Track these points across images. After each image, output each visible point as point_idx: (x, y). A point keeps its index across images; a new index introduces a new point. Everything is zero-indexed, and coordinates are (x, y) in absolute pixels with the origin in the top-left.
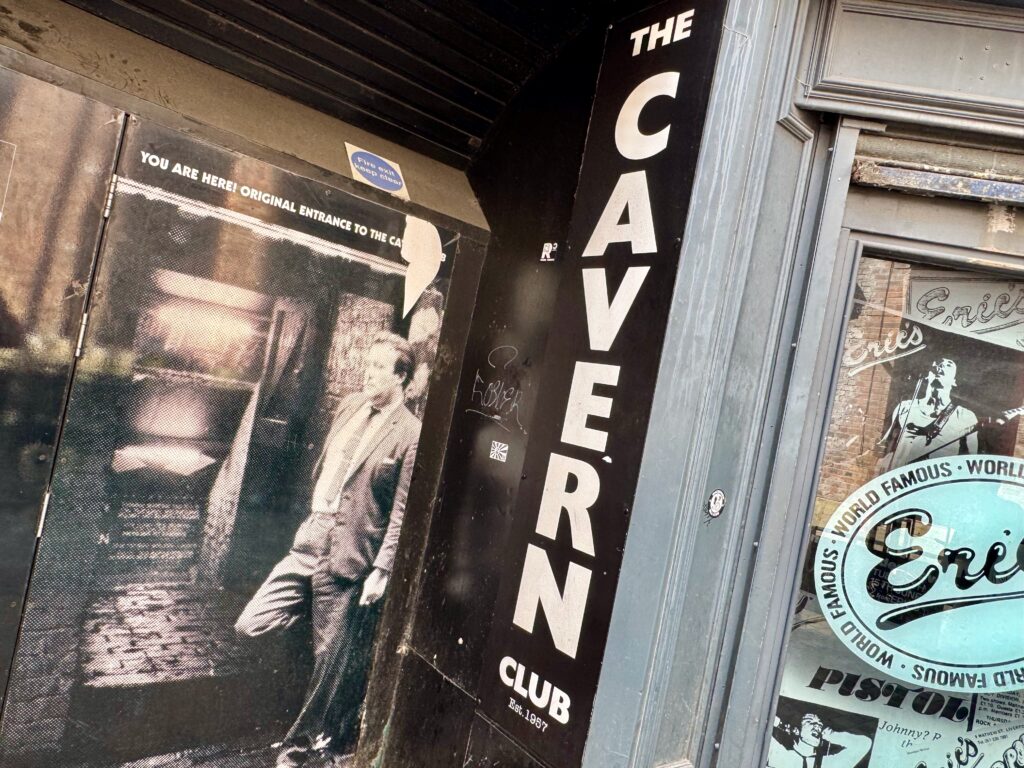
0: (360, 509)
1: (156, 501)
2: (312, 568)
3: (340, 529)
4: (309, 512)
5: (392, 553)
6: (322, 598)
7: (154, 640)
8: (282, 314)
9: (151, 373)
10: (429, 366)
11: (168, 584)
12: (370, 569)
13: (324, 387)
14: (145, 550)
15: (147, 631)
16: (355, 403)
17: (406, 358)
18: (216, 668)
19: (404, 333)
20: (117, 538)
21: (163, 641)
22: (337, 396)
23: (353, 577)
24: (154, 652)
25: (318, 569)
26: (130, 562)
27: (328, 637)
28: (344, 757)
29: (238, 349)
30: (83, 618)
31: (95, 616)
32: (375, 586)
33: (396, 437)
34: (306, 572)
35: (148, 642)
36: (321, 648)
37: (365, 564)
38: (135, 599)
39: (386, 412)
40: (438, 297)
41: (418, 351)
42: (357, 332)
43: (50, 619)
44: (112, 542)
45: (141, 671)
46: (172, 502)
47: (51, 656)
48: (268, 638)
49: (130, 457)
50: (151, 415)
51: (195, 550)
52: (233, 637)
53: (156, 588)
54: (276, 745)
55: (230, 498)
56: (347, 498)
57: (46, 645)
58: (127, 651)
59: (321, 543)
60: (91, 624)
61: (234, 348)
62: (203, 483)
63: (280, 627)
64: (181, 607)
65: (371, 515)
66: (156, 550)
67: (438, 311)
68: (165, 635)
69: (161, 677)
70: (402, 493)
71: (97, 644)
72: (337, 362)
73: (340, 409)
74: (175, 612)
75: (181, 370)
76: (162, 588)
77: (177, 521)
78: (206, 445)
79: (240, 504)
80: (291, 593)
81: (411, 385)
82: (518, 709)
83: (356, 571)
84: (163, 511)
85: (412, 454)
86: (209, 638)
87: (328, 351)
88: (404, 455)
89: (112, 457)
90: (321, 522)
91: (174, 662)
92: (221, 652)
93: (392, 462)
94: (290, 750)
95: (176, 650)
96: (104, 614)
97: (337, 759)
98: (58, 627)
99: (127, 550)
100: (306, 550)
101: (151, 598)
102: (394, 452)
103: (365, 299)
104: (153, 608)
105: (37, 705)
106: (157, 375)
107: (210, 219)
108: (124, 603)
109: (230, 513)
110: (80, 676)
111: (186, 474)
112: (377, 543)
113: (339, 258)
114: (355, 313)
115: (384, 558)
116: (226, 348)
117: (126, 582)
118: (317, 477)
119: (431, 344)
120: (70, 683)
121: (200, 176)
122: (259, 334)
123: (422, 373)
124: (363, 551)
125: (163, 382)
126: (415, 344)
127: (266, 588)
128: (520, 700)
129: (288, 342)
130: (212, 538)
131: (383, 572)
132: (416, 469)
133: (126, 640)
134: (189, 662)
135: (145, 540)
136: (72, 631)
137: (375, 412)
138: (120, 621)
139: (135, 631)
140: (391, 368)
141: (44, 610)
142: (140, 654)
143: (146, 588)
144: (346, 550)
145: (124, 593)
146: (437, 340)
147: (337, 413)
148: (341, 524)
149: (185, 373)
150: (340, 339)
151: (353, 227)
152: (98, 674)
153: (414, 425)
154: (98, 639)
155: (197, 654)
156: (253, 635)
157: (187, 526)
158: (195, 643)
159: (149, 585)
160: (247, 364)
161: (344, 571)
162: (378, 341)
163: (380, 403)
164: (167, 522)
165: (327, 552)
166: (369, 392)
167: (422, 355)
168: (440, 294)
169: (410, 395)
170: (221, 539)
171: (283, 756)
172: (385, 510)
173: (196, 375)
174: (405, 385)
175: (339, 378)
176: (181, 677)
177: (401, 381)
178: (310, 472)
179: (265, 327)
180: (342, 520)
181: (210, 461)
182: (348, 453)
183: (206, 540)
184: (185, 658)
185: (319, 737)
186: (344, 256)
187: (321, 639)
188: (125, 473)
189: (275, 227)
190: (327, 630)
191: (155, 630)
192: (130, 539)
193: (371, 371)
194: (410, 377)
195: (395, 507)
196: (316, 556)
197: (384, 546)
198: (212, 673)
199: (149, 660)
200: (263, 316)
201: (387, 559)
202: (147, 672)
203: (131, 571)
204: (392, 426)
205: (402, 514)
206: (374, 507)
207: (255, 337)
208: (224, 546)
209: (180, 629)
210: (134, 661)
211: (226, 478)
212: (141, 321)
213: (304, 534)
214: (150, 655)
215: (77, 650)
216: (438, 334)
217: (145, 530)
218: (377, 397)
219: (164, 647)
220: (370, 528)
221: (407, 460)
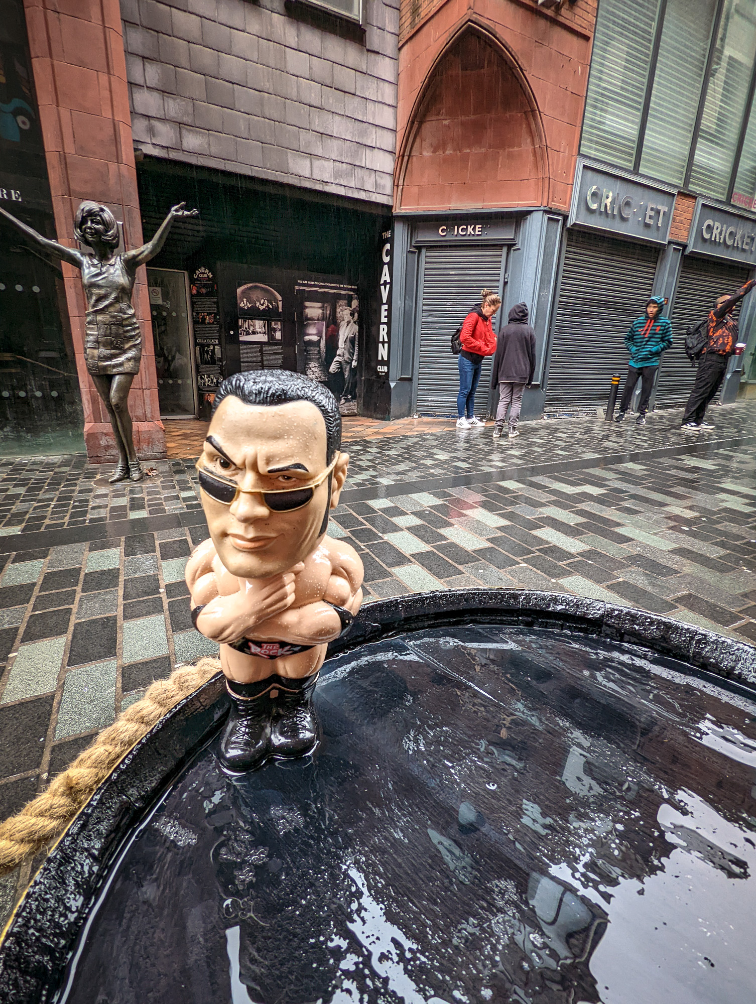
0: (349, 347)
2: (341, 359)
3: (345, 351)
5: (357, 356)
6: (344, 366)
8: (326, 307)
12: (353, 360)
16: (343, 324)
17: (352, 312)
23: (350, 361)
27: (347, 374)
32: (354, 364)
33: (353, 330)
36: (346, 376)
37: (351, 359)
39: (350, 325)
40: (357, 297)
54: (341, 395)
56: (345, 344)
59: (342, 354)
63: (337, 371)
65: (351, 348)
67: (357, 300)
70: (356, 342)
72: (338, 315)
73: (340, 325)
80: (338, 365)
82: (381, 374)
85: (357, 333)
90: (341, 350)
93: (353, 336)
94: (344, 397)
97: (353, 401)
100: (339, 355)
102: (353, 333)
107: (310, 290)
112: (353, 354)
115: (355, 358)
118: (339, 340)
121: (308, 282)
122: (323, 312)
124: (351, 356)
127: (333, 363)
129: (328, 312)
131: (356, 360)
132: (358, 337)
137: (348, 325)
140: (349, 315)
144: (347, 356)
151: (336, 285)
153: (356, 327)
156: (333, 373)
160: (322, 318)
161: (348, 360)
162: (346, 309)
163: (349, 322)
165: (343, 356)
166: (346, 321)
172: (354, 347)
174: (353, 318)
180: (345, 349)
182: (344, 335)
185: (349, 395)
186: (335, 292)
189: (322, 289)
193: (345, 316)
194: (354, 316)
195: (356, 346)
196: (341, 357)
197: (355, 354)
200: (322, 308)
204: (352, 328)
205: (357, 348)
206: (351, 346)
212: (304, 312)
213: (338, 352)
220: (351, 351)
221: (356, 335)
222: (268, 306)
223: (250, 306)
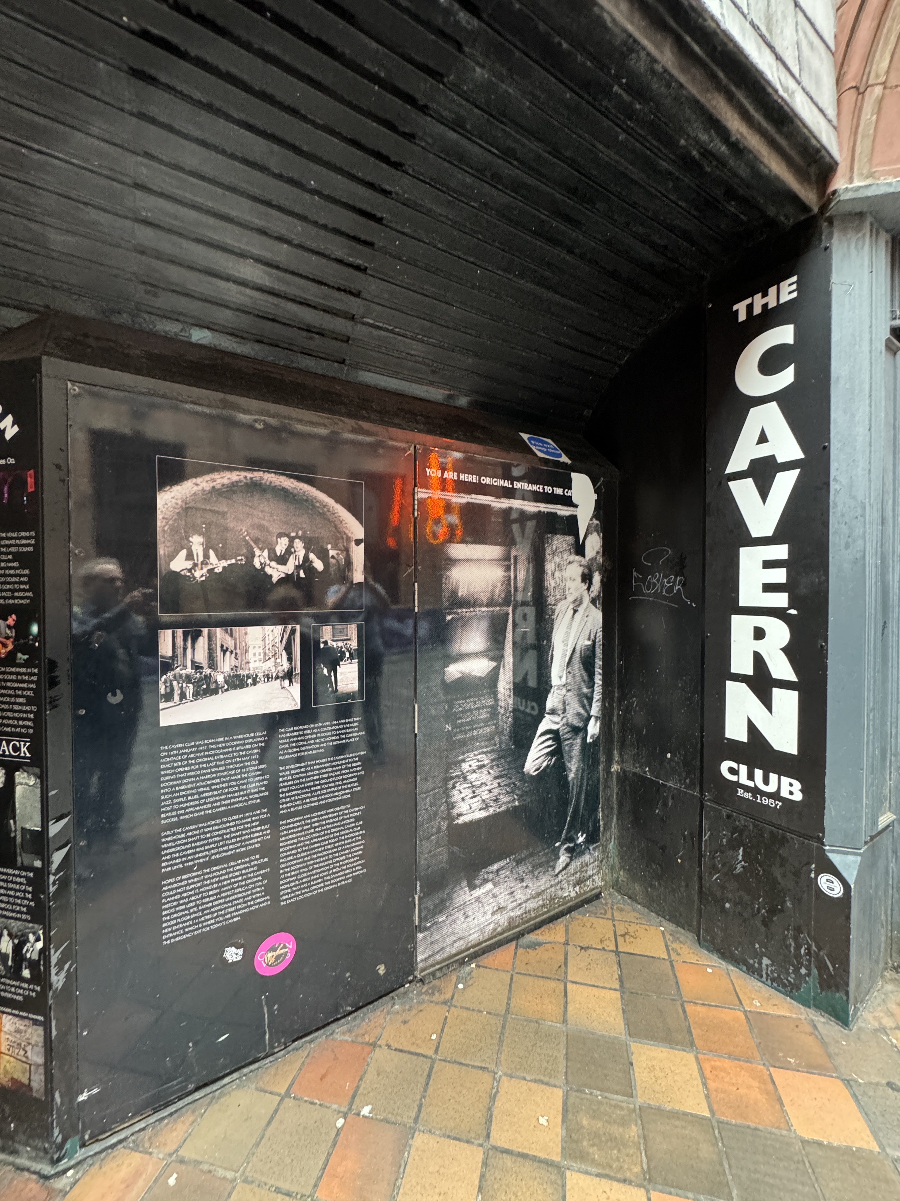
0: (578, 679)
1: (470, 697)
2: (558, 723)
3: (569, 694)
4: (551, 686)
5: (599, 704)
6: (567, 742)
7: (484, 788)
8: (516, 557)
9: (455, 613)
10: (600, 573)
11: (485, 750)
12: (589, 717)
13: (546, 601)
14: (470, 730)
15: (479, 783)
16: (564, 608)
17: (586, 571)
18: (518, 799)
19: (583, 555)
20: (455, 726)
21: (488, 788)
22: (554, 605)
23: (581, 725)
24: (485, 796)
25: (561, 724)
26: (464, 739)
27: (573, 767)
28: (595, 845)
29: (496, 587)
30: (447, 780)
31: (452, 778)
32: (593, 728)
33: (589, 626)
34: (555, 727)
35: (481, 790)
36: (571, 776)
37: (586, 715)
38: (470, 763)
39: (581, 609)
40: (597, 525)
41: (592, 564)
42: (557, 559)
43: (430, 785)
44: (453, 729)
45: (480, 809)
46: (479, 696)
47: (434, 808)
48: (543, 775)
49: (454, 671)
50: (459, 641)
51: (495, 725)
52: (524, 777)
53: (479, 754)
54: (557, 844)
55: (508, 687)
56: (569, 672)
57: (431, 803)
58: (471, 798)
59: (560, 706)
60: (451, 783)
61: (495, 586)
62: (493, 678)
63: (548, 766)
64: (494, 763)
65: (584, 681)
66: (476, 729)
67: (599, 535)
68: (489, 784)
69: (491, 810)
70: (599, 662)
71: (456, 796)
72: (550, 583)
73: (556, 614)
74: (492, 767)
75: (469, 608)
76: (483, 753)
77: (483, 708)
78: (491, 654)
79: (514, 689)
80: (550, 743)
81: (592, 589)
82: (748, 796)
83: (582, 720)
84: (475, 703)
85: (600, 634)
86: (513, 780)
87: (543, 577)
88: (595, 637)
89: (444, 673)
90: (559, 692)
91: (496, 800)
92: (519, 789)
93: (590, 643)
94: (565, 846)
95: (496, 792)
96: (456, 776)
97: (591, 848)
98: (434, 789)
99: (461, 732)
100: (553, 712)
101: (478, 761)
102: (590, 636)
103: (558, 536)
104: (480, 767)
105: (432, 841)
106: (458, 614)
107: (468, 503)
108: (465, 766)
109: (510, 696)
110: (450, 818)
111: (483, 676)
112: (590, 699)
113: (540, 512)
114: (554, 547)
115: (595, 709)
116: (490, 588)
117: (463, 753)
118: (552, 663)
119: (598, 557)
120: (446, 823)
121: (458, 476)
122: (506, 574)
123: (597, 578)
124: (584, 707)
125: (462, 617)
126: (590, 560)
127: (537, 741)
128: (746, 788)
129: (521, 575)
130: (503, 715)
131: (597, 718)
132: (603, 645)
133: (470, 791)
134: (504, 799)
135: (469, 724)
136: (442, 790)
137: (575, 611)
138: (465, 779)
139: (474, 784)
140: (579, 579)
141: (426, 779)
142: (478, 798)
143: (475, 755)
144: (574, 707)
145: (464, 761)
146: (601, 554)
147: (555, 617)
148: (569, 691)
149: (472, 609)
150: (549, 567)
151: (544, 489)
152: (460, 815)
153: (597, 616)
154: (455, 792)
155: (508, 793)
156: (534, 774)
157: (489, 710)
158: (505, 785)
159: (476, 753)
160: (503, 596)
161: (576, 723)
162: (570, 563)
164: (478, 709)
165: (564, 711)
166: (570, 599)
167: (595, 567)
168: (597, 522)
169: (593, 595)
170: (508, 714)
171: (562, 851)
172: (591, 675)
173: (478, 609)
174: (589, 589)
175: (552, 593)
176: (502, 809)
177: (586, 587)
178: (547, 660)
179: (508, 568)
180: (569, 688)
181: (494, 664)
182: (565, 643)
183: (500, 717)
184: (501, 797)
185: (580, 834)
186: (542, 510)
187: (571, 770)
188: (452, 682)
189: (502, 500)
190: (573, 763)
191: (483, 781)
192: (462, 725)
193: (569, 584)
194: (591, 583)
195: (596, 673)
196: (559, 715)
197: (595, 700)
198: (517, 803)
199: (484, 801)
200: (506, 561)
201: (597, 709)
202: (484, 809)
203: (464, 746)
204: (586, 619)
205: (600, 677)
206: (585, 674)
207: (504, 577)
208: (510, 719)
209: (496, 778)
210: (476, 803)
211: (504, 674)
212: (444, 581)
213: (552, 701)
214: (484, 798)
215: (446, 802)
216: (601, 550)
217: (468, 717)
218: (574, 601)
219: (490, 791)
220: (585, 690)
221: (597, 640)
222: (306, 565)
223: (219, 565)
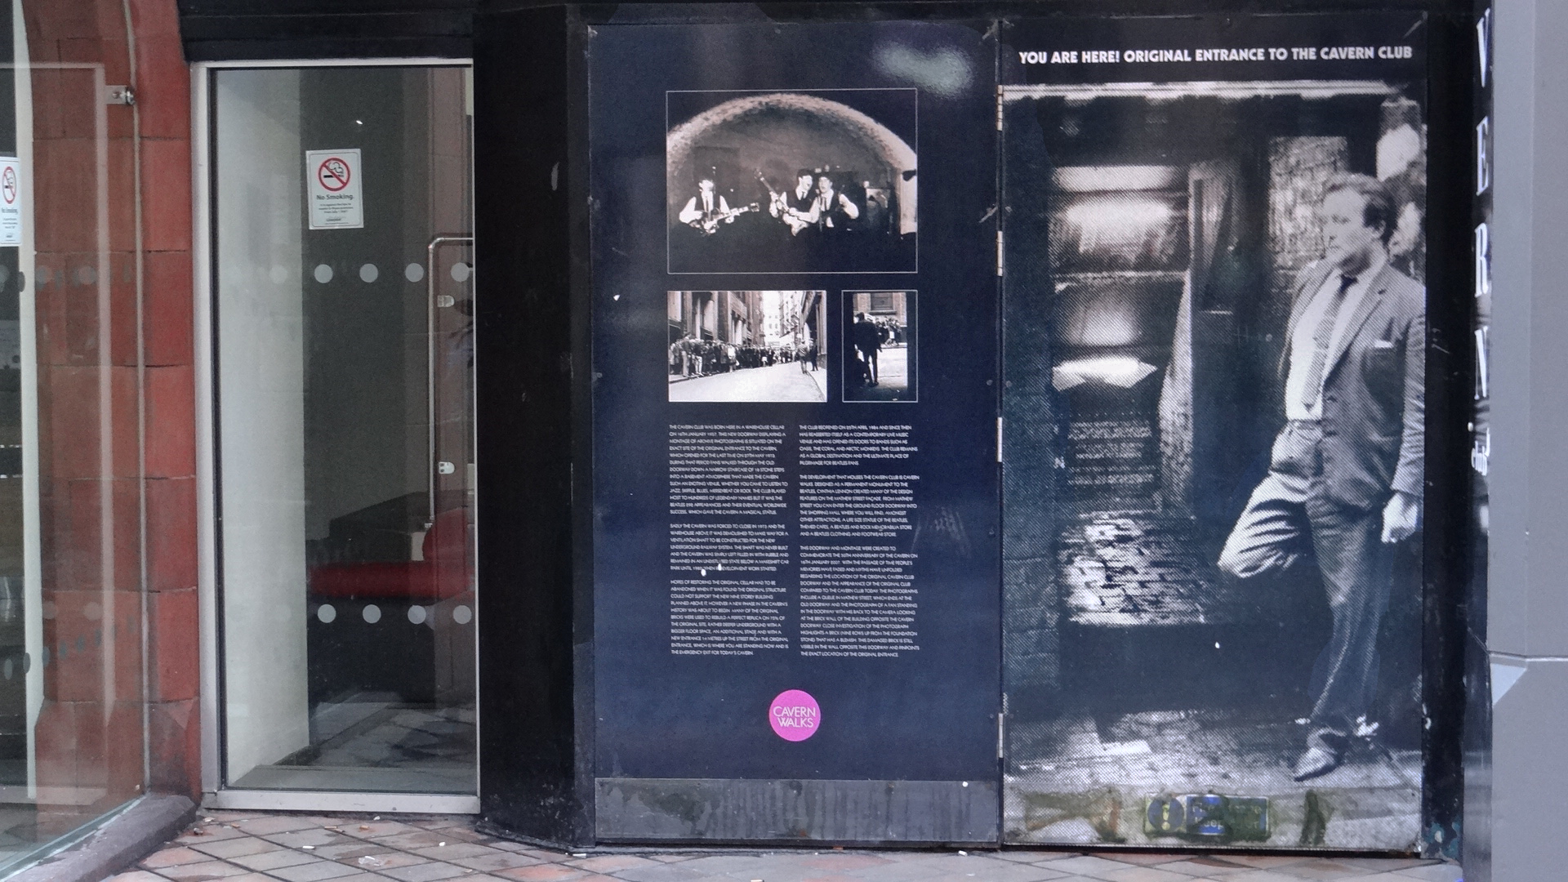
0: (1355, 412)
1: (1102, 419)
2: (1302, 492)
3: (1330, 440)
4: (1284, 422)
5: (1417, 470)
6: (1326, 532)
7: (1130, 576)
8: (1199, 185)
9: (1072, 280)
10: (1419, 206)
11: (1132, 512)
12: (1388, 494)
13: (1272, 261)
14: (1101, 474)
15: (1121, 565)
16: (1317, 275)
17: (1380, 202)
18: (1205, 613)
20: (1071, 461)
21: (1139, 577)
22: (1290, 269)
23: (1364, 504)
24: (1133, 590)
25: (1312, 494)
26: (1089, 487)
27: (1343, 583)
28: (1405, 753)
29: (1156, 235)
30: (1056, 546)
31: (1067, 546)
32: (1400, 517)
33: (1387, 310)
34: (1294, 498)
35: (1123, 578)
36: (1338, 599)
37: (1378, 486)
38: (1103, 528)
39: (1365, 280)
40: (1412, 108)
41: (1396, 188)
42: (1300, 183)
43: (1025, 547)
44: (1067, 466)
45: (1123, 611)
46: (1120, 419)
47: (1033, 587)
49: (1071, 372)
50: (1079, 325)
51: (1155, 473)
53: (1121, 517)
54: (1301, 721)
55: (1181, 410)
56: (1332, 399)
57: (1026, 574)
58: (1104, 587)
59: (1308, 460)
60: (1065, 553)
61: (1153, 235)
62: (1148, 393)
63: (1274, 569)
64: (1152, 539)
65: (1373, 419)
66: (1113, 473)
67: (1415, 127)
68: (1141, 571)
69: (1145, 619)
70: (1414, 386)
71: (1074, 577)
72: (1282, 227)
73: (1297, 287)
74: (1147, 545)
75: (1100, 271)
76: (1127, 516)
77: (1129, 440)
78: (1144, 351)
79: (1195, 416)
80: (1281, 525)
81: (1397, 236)
83: (1369, 497)
84: (1112, 429)
85: (1418, 332)
86: (1190, 577)
87: (1266, 217)
88: (1405, 333)
89: (1051, 375)
90: (1305, 433)
91: (1156, 603)
92: (1208, 594)
93: (1388, 345)
94: (1322, 732)
95: (1156, 588)
96: (1075, 544)
97: (1394, 755)
98: (1034, 556)
99: (1083, 474)
100: (1290, 468)
101: (1119, 528)
102: (1389, 331)
103: (1303, 139)
104: (1122, 540)
105: (1029, 637)
106: (1078, 281)
107: (1098, 99)
108: (1093, 533)
109: (1185, 428)
110: (1066, 611)
111: (1128, 385)
112: (1391, 459)
113: (1257, 97)
114: (1292, 161)
115: (1405, 477)
116: (1144, 238)
117: (1089, 510)
118: (1286, 375)
119: (1415, 174)
120: (1056, 616)
122: (1176, 214)
123: (1410, 219)
124: (1371, 469)
125: (1085, 287)
127: (1246, 519)
129: (1212, 215)
130: (1171, 458)
131: (1409, 499)
132: (1430, 351)
133: (1102, 574)
134: (1172, 604)
135: (1099, 462)
136: (1047, 562)
137: (1348, 282)
138: (1092, 552)
139: (1110, 564)
140: (1358, 220)
141: (1018, 538)
142: (1117, 591)
143: (1111, 517)
144: (1344, 469)
145: (1090, 522)
146: (1423, 167)
148: (1330, 434)
149: (1105, 274)
150: (1281, 198)
151: (1267, 54)
152: (1082, 609)
153: (1413, 291)
154: (1073, 571)
155: (1181, 596)
156: (1243, 575)
157: (1141, 445)
158: (1175, 582)
159: (1114, 513)
160: (1171, 252)
161: (1351, 498)
162: (1334, 188)
163: (1353, 268)
164: (1119, 441)
165: (1319, 471)
166: (1335, 257)
167: (1404, 192)
168: (1413, 103)
169: (1397, 251)
170: (1181, 459)
171: (1314, 736)
172: (1393, 410)
173: (1117, 273)
174: (1386, 239)
175: (1287, 247)
176: (1167, 622)
177: (1377, 235)
179: (1181, 204)
180: (1332, 428)
181: (1150, 369)
182: (1322, 342)
183: (1164, 461)
184: (1167, 599)
185: (1361, 719)
186: (1264, 93)
187: (1337, 588)
188: (1066, 391)
190: (1341, 575)
191: (1129, 564)
192: (1085, 462)
193: (1332, 229)
194: (1392, 226)
195: (1407, 407)
196: (1305, 477)
197: (1402, 461)
198: (1202, 619)
199: (1129, 598)
200: (1176, 191)
201: (1410, 480)
202: (1130, 611)
203: (1090, 498)
204: (1378, 297)
205: (1420, 416)
206: (1376, 409)
207: (1173, 218)
208: (1186, 468)
210: (1114, 598)
211: (1172, 388)
212: (1051, 227)
213: (1283, 448)
214: (1130, 592)
215: (1056, 581)
216: (1425, 159)
217: (1098, 452)
218: (1346, 262)
219: (1142, 584)
220: (1375, 437)
221: (1411, 340)
222: (835, 210)
223: (730, 214)
